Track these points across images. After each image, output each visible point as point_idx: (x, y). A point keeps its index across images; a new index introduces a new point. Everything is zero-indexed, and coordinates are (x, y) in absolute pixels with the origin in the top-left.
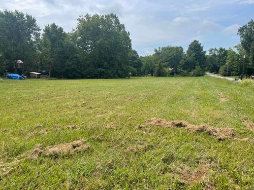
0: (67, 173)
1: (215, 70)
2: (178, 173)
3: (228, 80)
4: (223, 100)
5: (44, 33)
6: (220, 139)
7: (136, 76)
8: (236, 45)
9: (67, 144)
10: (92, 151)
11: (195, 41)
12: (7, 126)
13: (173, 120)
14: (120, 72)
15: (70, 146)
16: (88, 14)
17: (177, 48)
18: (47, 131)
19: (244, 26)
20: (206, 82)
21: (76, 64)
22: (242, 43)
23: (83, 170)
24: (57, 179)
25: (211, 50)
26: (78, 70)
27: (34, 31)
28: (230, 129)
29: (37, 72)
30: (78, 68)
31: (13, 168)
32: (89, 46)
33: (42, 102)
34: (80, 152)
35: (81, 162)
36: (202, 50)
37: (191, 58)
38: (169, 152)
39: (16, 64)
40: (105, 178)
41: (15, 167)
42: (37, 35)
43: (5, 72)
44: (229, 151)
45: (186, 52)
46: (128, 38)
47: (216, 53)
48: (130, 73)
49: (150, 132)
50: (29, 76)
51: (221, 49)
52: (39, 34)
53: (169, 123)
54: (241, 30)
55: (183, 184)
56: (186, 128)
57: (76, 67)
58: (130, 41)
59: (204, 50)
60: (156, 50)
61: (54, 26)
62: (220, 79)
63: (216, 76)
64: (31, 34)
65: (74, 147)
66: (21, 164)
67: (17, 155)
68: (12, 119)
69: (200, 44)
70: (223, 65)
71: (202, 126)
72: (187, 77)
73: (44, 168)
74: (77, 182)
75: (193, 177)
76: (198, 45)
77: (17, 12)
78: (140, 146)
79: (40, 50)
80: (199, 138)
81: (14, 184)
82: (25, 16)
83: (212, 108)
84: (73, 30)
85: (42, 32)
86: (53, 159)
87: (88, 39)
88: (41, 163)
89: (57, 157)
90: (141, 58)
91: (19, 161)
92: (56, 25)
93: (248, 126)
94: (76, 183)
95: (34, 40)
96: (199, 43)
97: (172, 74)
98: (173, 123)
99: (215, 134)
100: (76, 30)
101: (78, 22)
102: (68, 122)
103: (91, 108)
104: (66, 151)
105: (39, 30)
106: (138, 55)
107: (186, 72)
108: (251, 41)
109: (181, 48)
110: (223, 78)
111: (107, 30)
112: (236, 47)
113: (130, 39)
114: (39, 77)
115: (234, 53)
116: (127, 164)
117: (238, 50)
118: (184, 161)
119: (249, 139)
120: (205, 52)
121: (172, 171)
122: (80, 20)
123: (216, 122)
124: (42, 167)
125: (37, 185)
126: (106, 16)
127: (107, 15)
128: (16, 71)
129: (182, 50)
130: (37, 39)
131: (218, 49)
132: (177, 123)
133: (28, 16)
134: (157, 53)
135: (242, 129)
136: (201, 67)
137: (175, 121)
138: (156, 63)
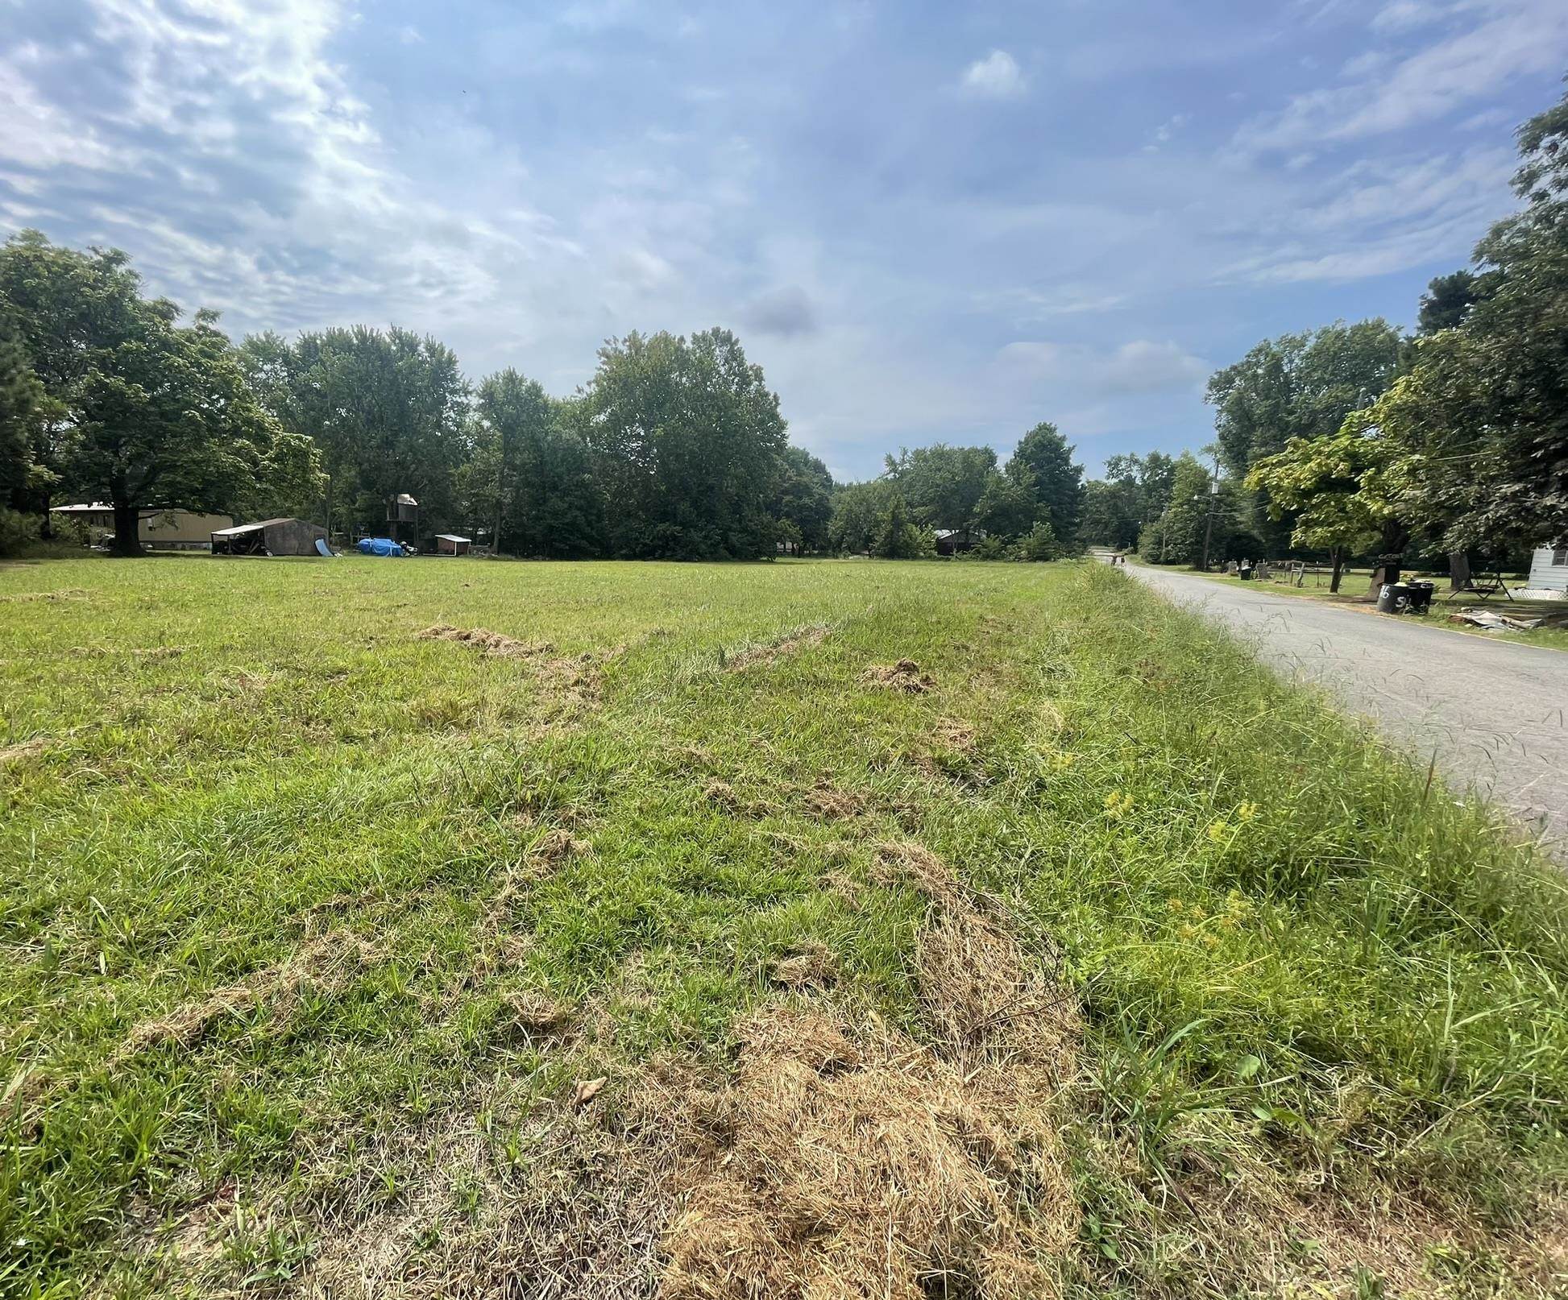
27: (449, 396)
29: (460, 535)
30: (589, 524)
32: (633, 445)
39: (395, 507)
42: (461, 410)
46: (774, 416)
47: (1134, 474)
58: (782, 426)
64: (442, 408)
69: (1063, 439)
77: (397, 334)
82: (421, 348)
87: (631, 423)
95: (449, 426)
97: (944, 550)
100: (587, 389)
101: (598, 362)
108: (1254, 428)
113: (783, 417)
114: (462, 552)
127: (699, 334)
128: (394, 529)
133: (431, 349)
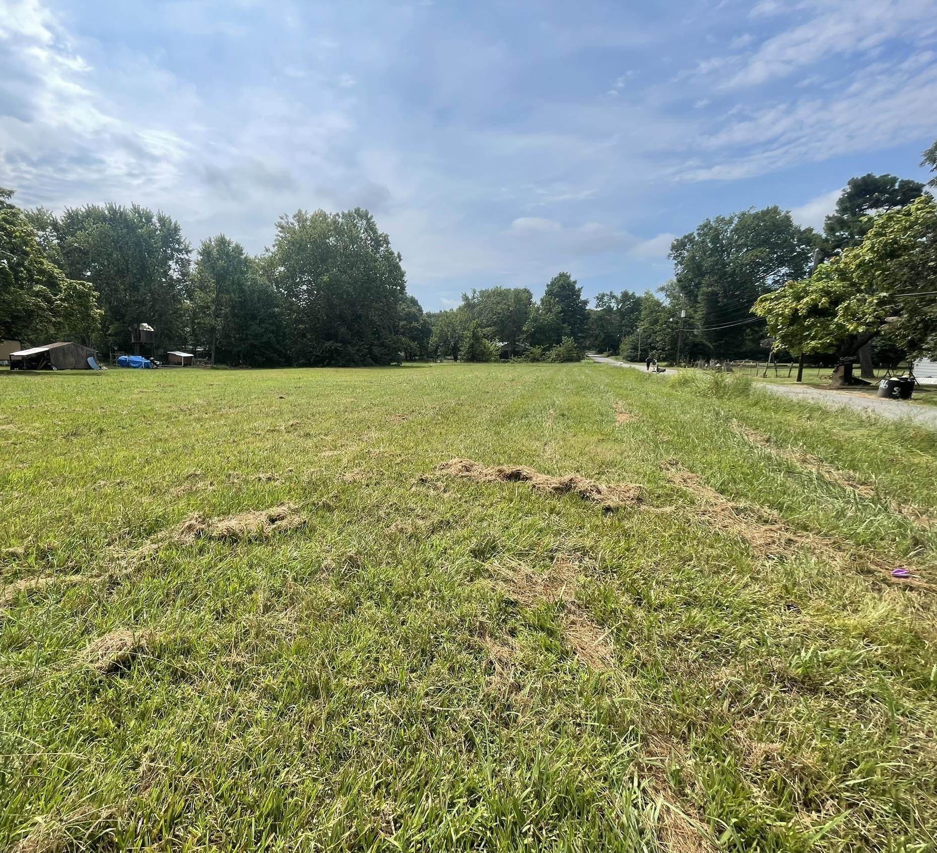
0: (259, 574)
1: (610, 347)
2: (506, 581)
3: (639, 371)
4: (622, 419)
5: (200, 258)
6: (608, 509)
7: (415, 361)
8: (664, 284)
9: (257, 513)
10: (313, 530)
11: (563, 277)
12: (124, 474)
13: (499, 464)
14: (376, 350)
15: (263, 517)
16: (300, 212)
17: (517, 292)
18: (211, 484)
19: (685, 237)
20: (587, 376)
21: (272, 332)
22: (679, 281)
23: (292, 569)
24: (237, 586)
25: (600, 298)
26: (278, 346)
27: (176, 254)
28: (632, 487)
29: (185, 352)
30: (278, 342)
31: (142, 561)
32: (305, 287)
33: (198, 420)
34: (286, 531)
35: (288, 551)
36: (579, 296)
37: (550, 317)
38: (486, 536)
39: (138, 332)
40: (340, 586)
41: (147, 559)
42: (184, 264)
43: (114, 351)
44: (626, 534)
45: (539, 303)
46: (398, 268)
47: (612, 305)
48: (403, 354)
49: (445, 491)
50: (167, 362)
51: (625, 295)
52: (189, 261)
53: (492, 470)
54: (678, 247)
55: (514, 603)
56: (529, 483)
57: (273, 340)
58: (402, 275)
59: (582, 298)
60: (466, 298)
61: (222, 242)
62: (621, 368)
63: (611, 361)
64: (170, 263)
65: (273, 520)
66: (160, 553)
67: (149, 534)
68: (135, 459)
69: (575, 282)
70: (629, 333)
71: (566, 478)
72: (540, 364)
73: (209, 562)
74: (281, 592)
75: (539, 588)
76: (569, 284)
77: (136, 210)
78: (420, 522)
79: (191, 300)
80: (559, 505)
81: (146, 593)
82: (155, 220)
83: (595, 438)
84: (267, 250)
85: (195, 257)
86: (227, 544)
87: (303, 273)
88: (201, 551)
89: (236, 541)
90: (429, 315)
91: (155, 546)
92: (227, 238)
93: (678, 480)
94: (279, 594)
95: (176, 275)
96: (572, 279)
97: (505, 356)
98: (500, 471)
99: (597, 496)
100: (273, 250)
101: (277, 231)
102: (257, 467)
103: (307, 435)
104: (254, 529)
105: (188, 252)
106: (420, 310)
107: (537, 350)
108: (703, 275)
109: (526, 291)
110: (626, 365)
111: (346, 248)
112: (662, 289)
113: (403, 269)
114: (188, 363)
115: (658, 304)
116: (390, 560)
117: (668, 296)
118: (521, 555)
119: (677, 508)
120: (585, 303)
121: (490, 576)
122: (282, 227)
123: (603, 468)
124: (205, 559)
125: (196, 597)
126: (343, 214)
127: (346, 212)
128: (137, 348)
129: (531, 296)
130: (184, 275)
131: (619, 296)
132: (508, 471)
133: (161, 220)
134: (469, 305)
135: (662, 487)
136: (576, 340)
137: (505, 467)
138: (465, 329)
